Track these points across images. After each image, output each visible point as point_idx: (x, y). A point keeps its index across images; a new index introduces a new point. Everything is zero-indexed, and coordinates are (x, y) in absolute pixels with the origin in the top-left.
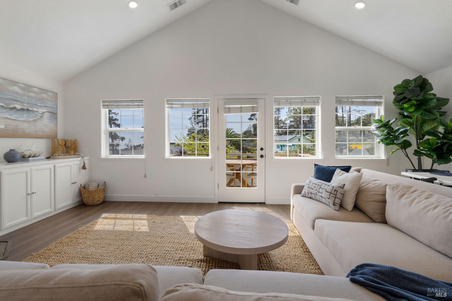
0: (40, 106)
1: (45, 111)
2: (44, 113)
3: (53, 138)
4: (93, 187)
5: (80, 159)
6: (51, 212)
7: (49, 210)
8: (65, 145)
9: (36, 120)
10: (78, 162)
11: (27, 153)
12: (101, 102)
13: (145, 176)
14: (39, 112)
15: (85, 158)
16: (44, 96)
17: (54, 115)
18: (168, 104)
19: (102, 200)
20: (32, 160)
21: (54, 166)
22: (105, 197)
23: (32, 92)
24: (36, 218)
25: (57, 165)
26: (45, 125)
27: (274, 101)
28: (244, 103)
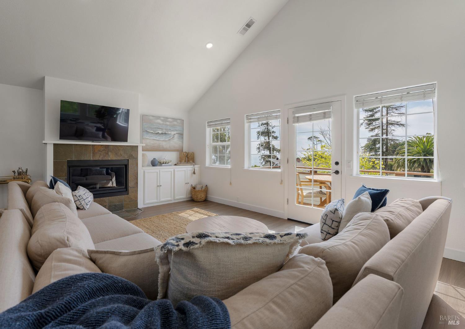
0: (173, 130)
1: (175, 133)
2: (174, 134)
3: (180, 151)
4: (198, 188)
5: (192, 166)
6: (172, 200)
7: (170, 199)
8: (187, 156)
9: (170, 139)
10: (191, 169)
11: (162, 161)
12: (206, 123)
13: (231, 184)
14: (172, 134)
15: (196, 166)
16: (175, 123)
17: (181, 135)
18: (247, 119)
19: (203, 199)
20: (165, 166)
21: (174, 170)
22: (206, 197)
23: (168, 122)
24: (162, 202)
25: (176, 170)
26: (175, 142)
27: (354, 102)
28: (314, 110)
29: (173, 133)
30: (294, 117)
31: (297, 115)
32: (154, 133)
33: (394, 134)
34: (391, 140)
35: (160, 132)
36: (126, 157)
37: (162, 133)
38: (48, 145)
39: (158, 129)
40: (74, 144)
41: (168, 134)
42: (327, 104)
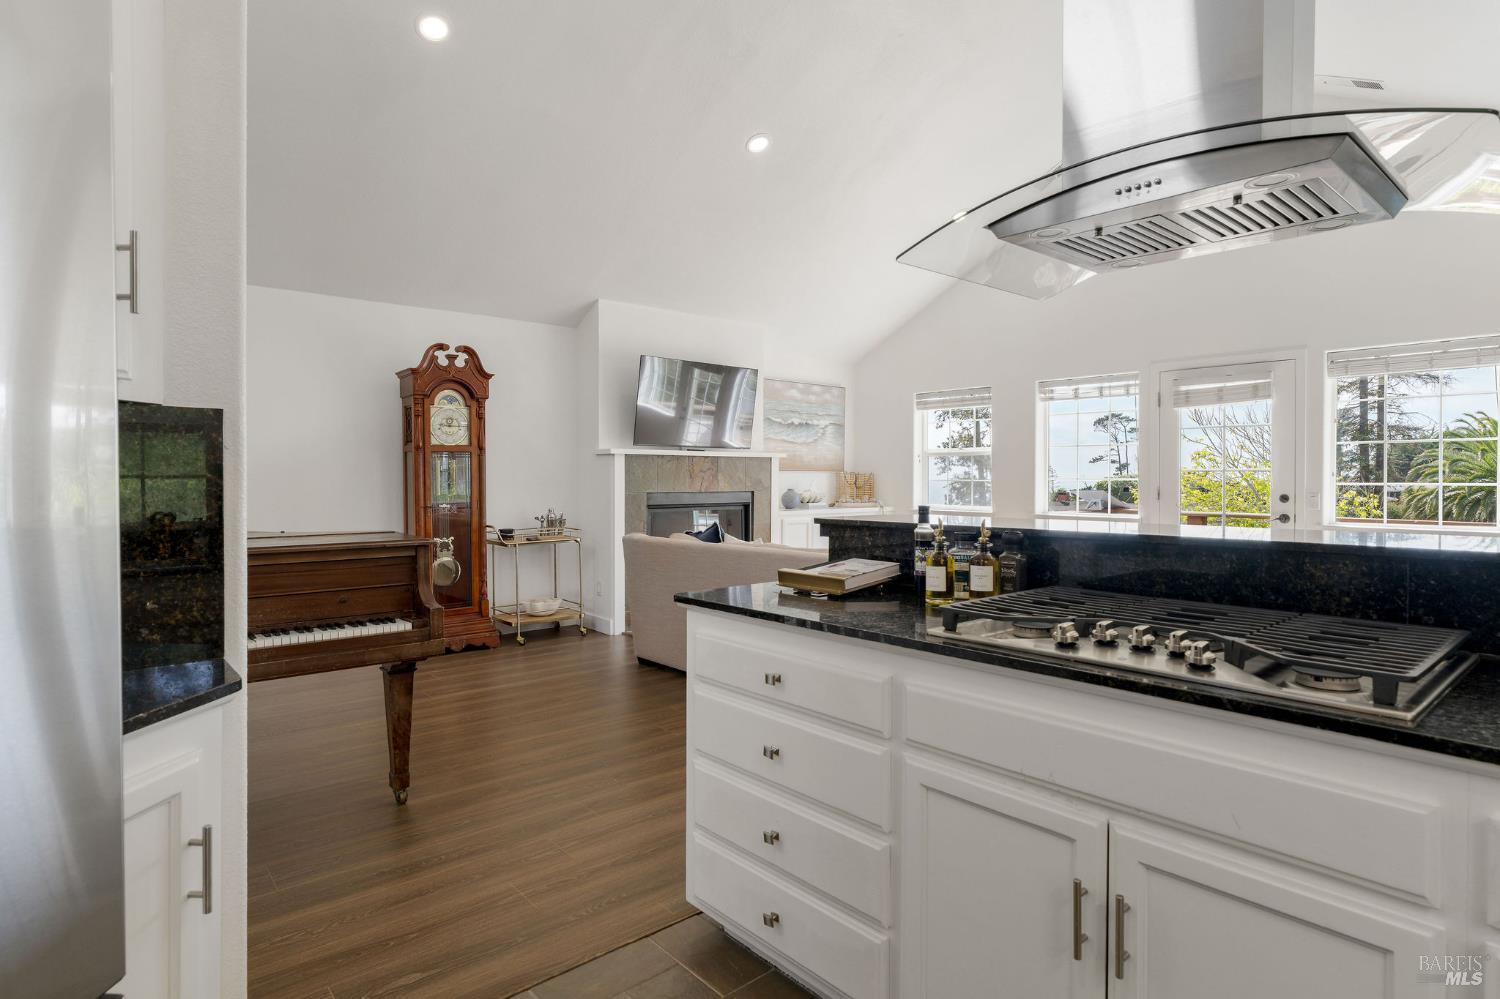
0: (822, 416)
1: (827, 423)
2: (826, 426)
3: (837, 469)
5: (877, 509)
8: (855, 483)
9: (816, 440)
11: (807, 496)
14: (820, 426)
15: (887, 509)
16: (827, 396)
17: (840, 428)
18: (1041, 392)
20: (814, 507)
23: (813, 394)
26: (826, 447)
27: (1326, 364)
28: (1229, 377)
29: (823, 423)
30: (1178, 393)
31: (1183, 388)
32: (784, 425)
33: (1404, 408)
34: (1398, 431)
35: (796, 421)
36: (749, 484)
37: (801, 425)
38: (616, 458)
39: (792, 415)
40: (658, 456)
41: (813, 425)
42: (1259, 366)
